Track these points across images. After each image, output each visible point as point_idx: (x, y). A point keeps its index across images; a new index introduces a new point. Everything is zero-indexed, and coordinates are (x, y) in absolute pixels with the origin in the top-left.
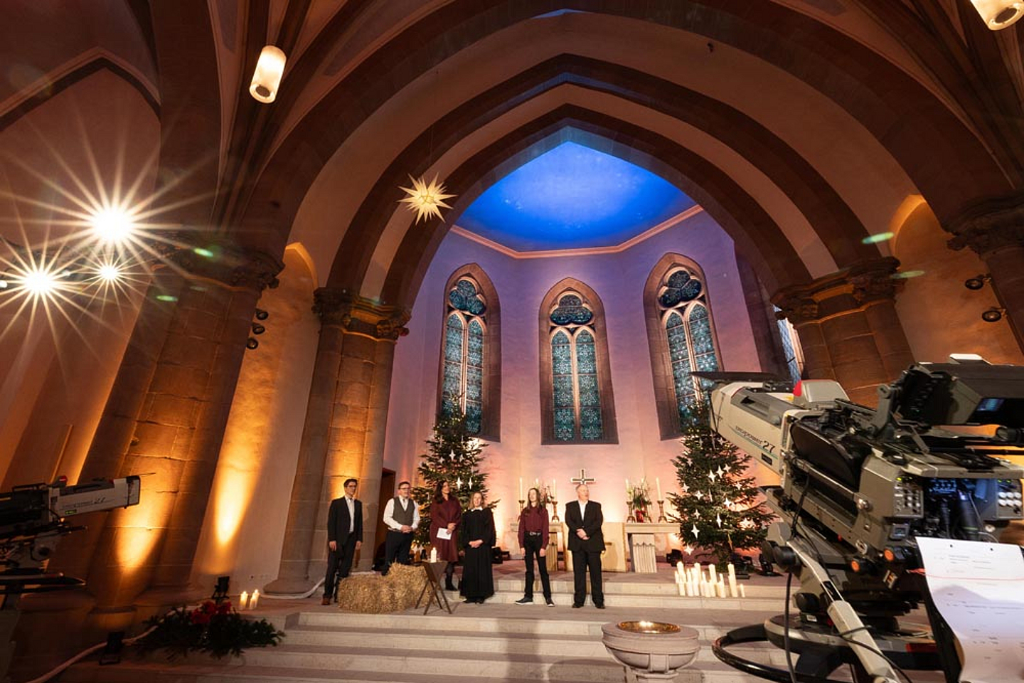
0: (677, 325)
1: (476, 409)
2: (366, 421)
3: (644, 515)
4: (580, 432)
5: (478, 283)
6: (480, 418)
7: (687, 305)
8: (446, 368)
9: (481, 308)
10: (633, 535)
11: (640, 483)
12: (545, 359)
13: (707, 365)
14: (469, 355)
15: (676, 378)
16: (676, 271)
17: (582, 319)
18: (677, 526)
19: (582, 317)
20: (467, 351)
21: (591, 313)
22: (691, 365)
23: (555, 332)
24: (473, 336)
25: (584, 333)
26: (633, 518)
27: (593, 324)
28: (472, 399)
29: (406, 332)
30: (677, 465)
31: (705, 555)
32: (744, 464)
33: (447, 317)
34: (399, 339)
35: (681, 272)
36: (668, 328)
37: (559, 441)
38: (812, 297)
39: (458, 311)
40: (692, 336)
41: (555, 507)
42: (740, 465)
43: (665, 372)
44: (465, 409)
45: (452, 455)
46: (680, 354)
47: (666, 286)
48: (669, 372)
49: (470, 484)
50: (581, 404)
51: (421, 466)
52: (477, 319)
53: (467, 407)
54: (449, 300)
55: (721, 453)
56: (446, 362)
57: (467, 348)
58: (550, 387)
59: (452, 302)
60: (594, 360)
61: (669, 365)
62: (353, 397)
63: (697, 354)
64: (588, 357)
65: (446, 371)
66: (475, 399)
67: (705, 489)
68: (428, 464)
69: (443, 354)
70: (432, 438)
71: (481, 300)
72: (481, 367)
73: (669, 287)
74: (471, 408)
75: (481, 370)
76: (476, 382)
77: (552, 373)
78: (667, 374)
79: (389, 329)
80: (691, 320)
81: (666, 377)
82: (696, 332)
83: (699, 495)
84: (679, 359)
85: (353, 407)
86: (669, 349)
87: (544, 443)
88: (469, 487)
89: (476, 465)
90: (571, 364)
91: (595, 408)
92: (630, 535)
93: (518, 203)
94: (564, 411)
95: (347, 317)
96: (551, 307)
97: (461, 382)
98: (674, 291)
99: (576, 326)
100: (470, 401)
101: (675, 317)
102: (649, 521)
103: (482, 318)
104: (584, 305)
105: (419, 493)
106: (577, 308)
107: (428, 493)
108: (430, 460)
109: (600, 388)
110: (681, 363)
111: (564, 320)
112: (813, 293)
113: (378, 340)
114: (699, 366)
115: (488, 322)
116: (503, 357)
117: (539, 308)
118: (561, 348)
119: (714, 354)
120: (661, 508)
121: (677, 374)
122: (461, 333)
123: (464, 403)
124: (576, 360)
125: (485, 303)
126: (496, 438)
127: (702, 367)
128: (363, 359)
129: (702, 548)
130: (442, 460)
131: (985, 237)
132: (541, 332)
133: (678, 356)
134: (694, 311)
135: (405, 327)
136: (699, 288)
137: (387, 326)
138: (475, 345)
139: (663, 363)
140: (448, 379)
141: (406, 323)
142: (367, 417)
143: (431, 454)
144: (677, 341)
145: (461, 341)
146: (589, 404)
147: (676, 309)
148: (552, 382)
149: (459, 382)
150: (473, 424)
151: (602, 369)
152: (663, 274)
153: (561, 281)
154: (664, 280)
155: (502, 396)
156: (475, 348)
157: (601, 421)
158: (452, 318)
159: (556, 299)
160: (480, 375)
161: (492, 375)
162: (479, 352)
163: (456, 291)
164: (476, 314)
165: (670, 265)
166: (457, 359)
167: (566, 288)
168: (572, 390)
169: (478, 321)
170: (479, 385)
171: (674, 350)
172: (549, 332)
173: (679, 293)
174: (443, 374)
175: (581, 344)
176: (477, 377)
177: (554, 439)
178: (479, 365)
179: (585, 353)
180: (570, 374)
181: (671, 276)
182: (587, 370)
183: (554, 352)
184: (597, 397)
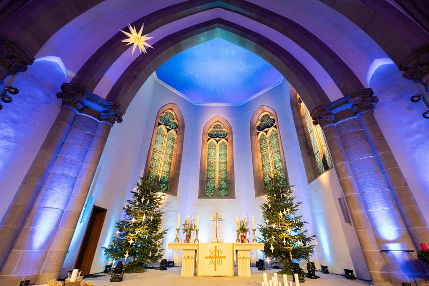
0: (264, 139)
1: (166, 177)
2: (80, 170)
3: (245, 238)
4: (218, 192)
5: (175, 114)
6: (168, 183)
7: (268, 130)
8: (153, 154)
9: (176, 126)
10: (238, 251)
11: (243, 218)
12: (204, 154)
13: (277, 159)
14: (166, 149)
15: (263, 165)
16: (264, 114)
17: (222, 136)
18: (263, 245)
20: (166, 147)
21: (226, 133)
22: (270, 159)
23: (210, 141)
24: (170, 140)
25: (223, 143)
26: (239, 240)
27: (227, 138)
29: (121, 120)
30: (263, 209)
31: (276, 263)
32: (296, 208)
33: (157, 128)
34: (115, 124)
35: (266, 115)
36: (260, 141)
37: (207, 197)
38: (331, 112)
39: (163, 126)
40: (271, 144)
41: (197, 233)
42: (294, 208)
43: (258, 162)
44: (160, 177)
45: (143, 200)
46: (265, 153)
47: (260, 121)
48: (260, 163)
49: (151, 218)
50: (219, 178)
51: (126, 207)
52: (173, 131)
53: (162, 176)
54: (159, 120)
55: (285, 202)
56: (153, 151)
57: (166, 145)
58: (205, 168)
59: (161, 121)
60: (227, 156)
61: (260, 159)
63: (273, 153)
64: (224, 154)
65: (153, 156)
66: (167, 172)
67: (277, 222)
68: (129, 206)
69: (152, 146)
70: (135, 190)
71: (176, 122)
73: (262, 121)
74: (164, 177)
75: (172, 157)
76: (168, 163)
77: (207, 161)
79: (109, 116)
80: (270, 137)
81: (259, 165)
82: (272, 143)
83: (274, 226)
84: (264, 156)
85: (71, 160)
86: (260, 151)
87: (199, 197)
88: (150, 220)
90: (216, 157)
91: (225, 180)
92: (237, 251)
93: (196, 74)
94: (211, 181)
96: (209, 129)
97: (160, 162)
98: (263, 123)
99: (220, 139)
100: (164, 173)
101: (263, 136)
102: (248, 242)
103: (175, 131)
104: (224, 129)
106: (221, 130)
108: (132, 203)
109: (229, 170)
110: (265, 158)
111: (214, 136)
112: (332, 109)
113: (100, 122)
114: (274, 159)
115: (178, 133)
116: (183, 151)
117: (203, 129)
118: (212, 149)
119: (280, 153)
120: (254, 233)
121: (264, 163)
122: (164, 137)
123: (160, 174)
124: (218, 155)
125: (178, 124)
126: (175, 194)
128: (87, 131)
129: (274, 259)
130: (137, 203)
131: (424, 67)
132: (203, 141)
134: (272, 132)
135: (121, 117)
136: (274, 122)
138: (170, 144)
139: (258, 158)
140: (153, 160)
141: (121, 115)
143: (133, 199)
144: (264, 147)
145: (163, 141)
146: (223, 178)
147: (264, 131)
148: (206, 166)
149: (159, 162)
150: (164, 186)
151: (230, 160)
152: (258, 116)
153: (214, 117)
154: (259, 118)
155: (181, 171)
156: (170, 146)
157: (228, 187)
158: (160, 129)
159: (211, 125)
160: (171, 160)
161: (177, 160)
162: (172, 148)
163: (164, 116)
164: (172, 129)
165: (262, 111)
166: (160, 150)
167: (216, 121)
168: (215, 170)
169: (173, 132)
170: (170, 165)
171: (262, 151)
172: (207, 141)
173: (265, 125)
174: (151, 157)
175: (221, 148)
176: (169, 160)
177: (204, 195)
178: (171, 155)
179: (223, 152)
180: (215, 162)
181: (262, 117)
182: (223, 161)
183: (208, 151)
184: (227, 174)
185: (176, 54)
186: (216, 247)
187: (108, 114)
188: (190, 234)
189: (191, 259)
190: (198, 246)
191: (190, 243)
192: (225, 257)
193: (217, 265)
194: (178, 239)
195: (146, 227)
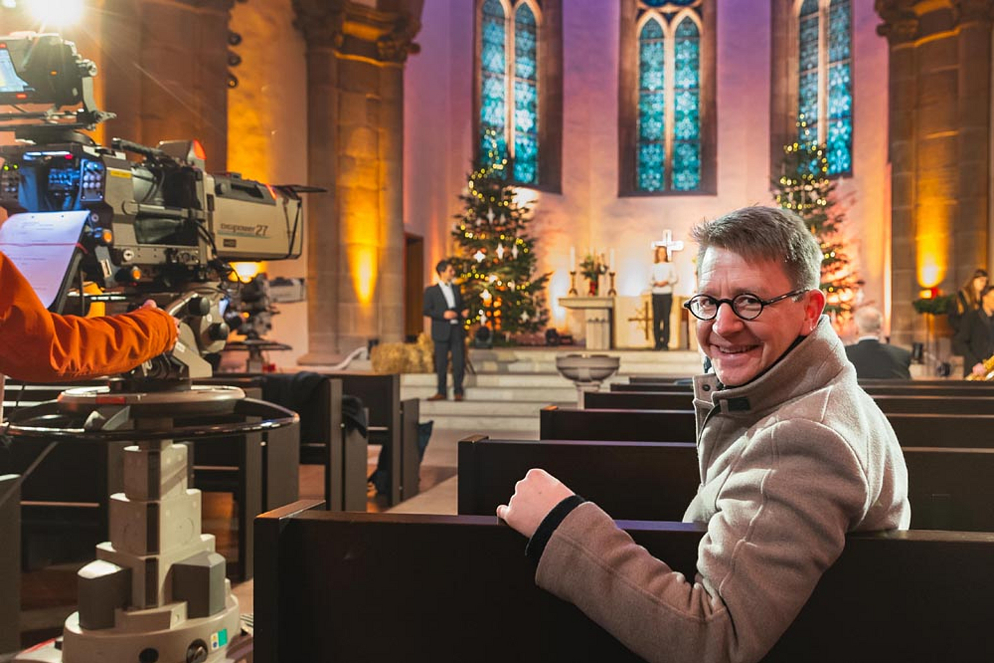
0: (812, 13)
1: (527, 146)
2: (379, 175)
4: (671, 178)
6: (534, 159)
8: (483, 83)
12: (628, 65)
13: (840, 81)
14: (516, 62)
15: (800, 99)
20: (513, 55)
22: (821, 79)
23: (645, 18)
24: (523, 29)
25: (687, 21)
27: (700, 5)
28: (522, 131)
29: (416, 49)
34: (408, 59)
36: (801, 16)
37: (642, 192)
40: (828, 32)
41: (612, 281)
43: (788, 88)
44: (513, 146)
45: (491, 216)
46: (810, 61)
48: (794, 90)
49: (515, 251)
50: (675, 137)
51: (455, 230)
53: (516, 143)
55: (814, 211)
56: (483, 75)
57: (514, 50)
58: (634, 109)
60: (697, 68)
61: (794, 77)
62: (360, 147)
63: (830, 62)
64: (689, 62)
65: (484, 89)
66: (528, 132)
68: (463, 227)
69: (478, 62)
70: (466, 191)
72: (535, 80)
74: (522, 145)
75: (535, 86)
76: (528, 105)
77: (638, 87)
78: (790, 93)
79: (393, 47)
80: (830, 6)
81: (787, 97)
82: (833, 27)
84: (807, 69)
85: (362, 160)
86: (798, 52)
87: (621, 194)
88: (513, 255)
89: (522, 228)
90: (665, 74)
91: (693, 142)
94: (651, 147)
95: (338, 34)
97: (506, 106)
99: (674, 9)
100: (520, 134)
108: (466, 221)
109: (702, 112)
110: (809, 76)
113: (381, 64)
114: (830, 81)
115: (544, 4)
116: (566, 65)
118: (652, 45)
119: (849, 63)
121: (803, 91)
122: (504, 24)
123: (512, 139)
124: (673, 66)
126: (558, 191)
127: (833, 83)
128: (365, 93)
130: (479, 222)
132: (623, 20)
133: (807, 64)
135: (414, 41)
137: (390, 43)
138: (525, 44)
139: (788, 75)
140: (487, 102)
141: (414, 36)
142: (378, 171)
143: (468, 214)
144: (809, 39)
145: (504, 38)
146: (686, 136)
148: (638, 103)
149: (503, 106)
150: (525, 170)
151: (706, 83)
155: (566, 126)
156: (525, 49)
157: (700, 161)
160: (534, 92)
161: (550, 93)
162: (532, 56)
166: (499, 69)
168: (664, 115)
169: (527, 2)
170: (533, 108)
171: (804, 54)
172: (634, 19)
174: (479, 94)
175: (681, 39)
177: (635, 188)
178: (531, 78)
179: (685, 56)
180: (662, 89)
182: (687, 83)
183: (641, 52)
184: (696, 127)
186: (647, 303)
188: (597, 282)
189: (602, 323)
190: (615, 302)
191: (598, 296)
194: (576, 290)
195: (507, 269)
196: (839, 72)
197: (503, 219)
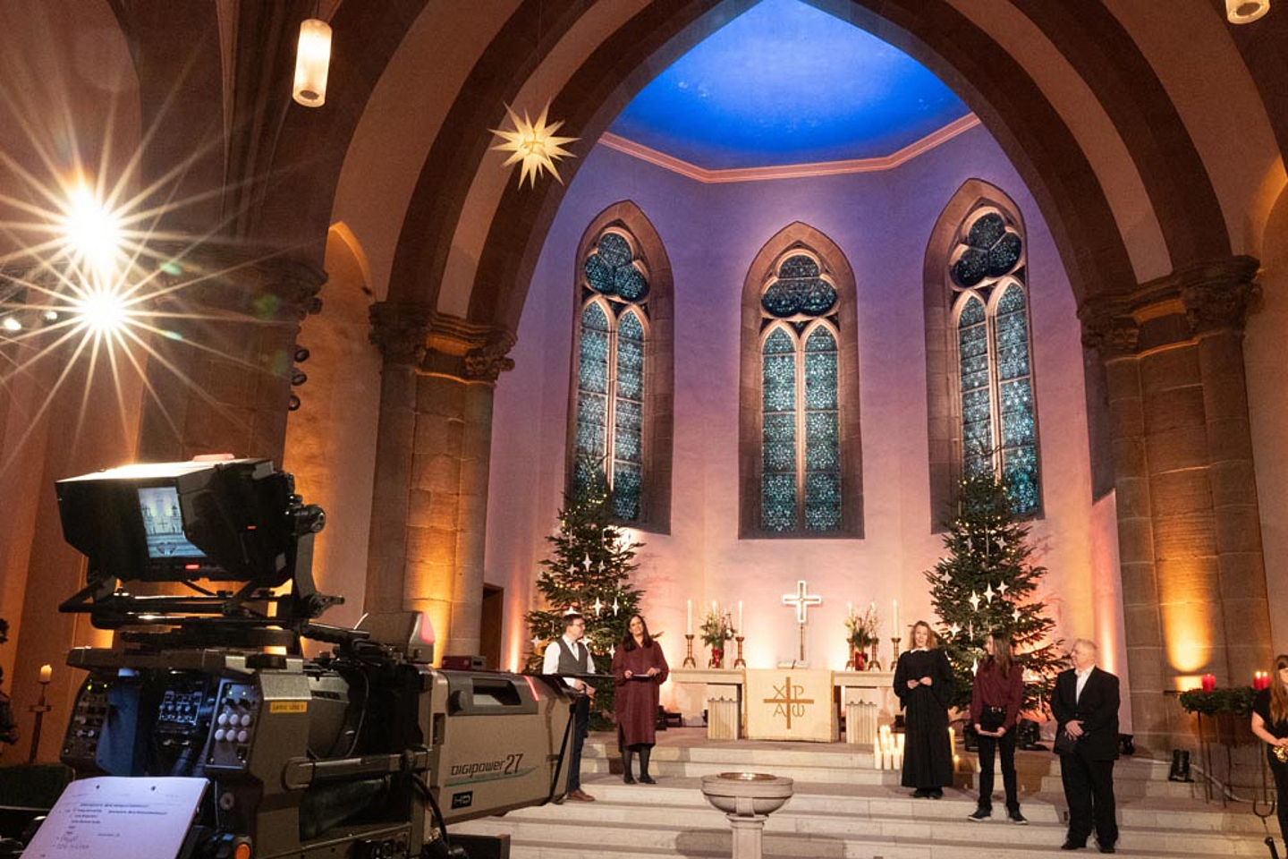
0: (977, 322)
1: (631, 475)
2: (457, 514)
3: (866, 659)
4: (804, 516)
5: (635, 238)
6: (637, 492)
7: (995, 284)
8: (580, 404)
9: (640, 287)
11: (861, 613)
12: (750, 382)
13: (1017, 401)
14: (619, 379)
15: (966, 423)
16: (983, 214)
17: (816, 304)
19: (818, 301)
20: (616, 372)
21: (834, 292)
22: (991, 399)
23: (770, 329)
24: (628, 342)
25: (821, 333)
27: (836, 314)
28: (623, 458)
29: (510, 365)
30: (932, 580)
33: (581, 308)
34: (499, 378)
35: (991, 217)
36: (961, 326)
37: (767, 532)
38: (1131, 316)
39: (600, 295)
40: (998, 343)
41: (740, 646)
42: (1026, 582)
43: (949, 409)
44: (613, 477)
45: (587, 562)
46: (976, 378)
47: (966, 242)
48: (957, 412)
49: (616, 607)
50: (809, 466)
51: (541, 579)
52: (634, 310)
53: (616, 474)
54: (584, 277)
55: (1003, 562)
56: (580, 393)
57: (616, 367)
58: (758, 434)
59: (589, 277)
60: (834, 385)
61: (957, 396)
62: (436, 481)
63: (1003, 379)
64: (825, 379)
65: (581, 410)
66: (630, 460)
67: (966, 620)
68: (551, 576)
69: (575, 380)
70: (557, 532)
71: (640, 270)
72: (640, 399)
73: (972, 245)
74: (623, 474)
75: (639, 405)
76: (631, 428)
77: (762, 408)
78: (953, 415)
79: (484, 363)
80: (1000, 314)
81: (950, 419)
82: (1005, 338)
83: (954, 629)
84: (974, 387)
85: (439, 495)
86: (960, 367)
87: (742, 535)
88: (613, 612)
89: (625, 577)
90: (795, 392)
91: (830, 473)
93: (701, 86)
94: (779, 478)
95: (421, 348)
96: (764, 281)
97: (606, 429)
98: (977, 253)
99: (806, 318)
100: (621, 462)
101: (975, 306)
102: (869, 669)
103: (641, 306)
104: (823, 277)
105: (539, 621)
106: (811, 282)
107: (552, 621)
108: (555, 568)
109: (842, 438)
110: (977, 395)
111: (785, 306)
112: (1133, 309)
113: (468, 383)
114: (1004, 401)
115: (652, 316)
116: (677, 381)
117: (742, 285)
118: (779, 360)
119: (1027, 379)
121: (969, 413)
122: (605, 337)
123: (611, 468)
124: (804, 384)
125: (647, 276)
126: (665, 529)
127: (1008, 403)
128: (448, 417)
130: (572, 569)
132: (744, 330)
133: (973, 381)
134: (1006, 296)
135: (508, 356)
136: (1017, 251)
138: (630, 360)
139: (948, 394)
140: (584, 424)
141: (509, 350)
142: (457, 509)
143: (556, 559)
144: (975, 353)
145: (606, 353)
146: (823, 466)
147: (976, 290)
148: (762, 426)
149: (602, 430)
150: (626, 504)
151: (846, 402)
152: (962, 219)
153: (783, 229)
154: (963, 231)
156: (630, 364)
157: (840, 496)
158: (590, 310)
159: (773, 265)
160: (639, 414)
161: (657, 414)
162: (637, 372)
163: (597, 257)
164: (631, 299)
165: (974, 202)
166: (599, 387)
167: (792, 242)
168: (794, 441)
169: (634, 312)
170: (637, 432)
171: (968, 370)
172: (758, 331)
173: (985, 259)
174: (575, 415)
175: (814, 353)
176: (633, 418)
177: (759, 526)
178: (636, 397)
179: (820, 371)
180: (793, 410)
181: (975, 225)
182: (821, 404)
183: (766, 368)
184: (835, 454)
185: (632, 96)
186: (788, 680)
187: (481, 359)
188: (722, 649)
189: (728, 705)
190: (744, 675)
191: (723, 667)
192: (811, 702)
193: (792, 717)
194: (693, 660)
195: (605, 630)
196: (1016, 389)
197: (602, 567)
